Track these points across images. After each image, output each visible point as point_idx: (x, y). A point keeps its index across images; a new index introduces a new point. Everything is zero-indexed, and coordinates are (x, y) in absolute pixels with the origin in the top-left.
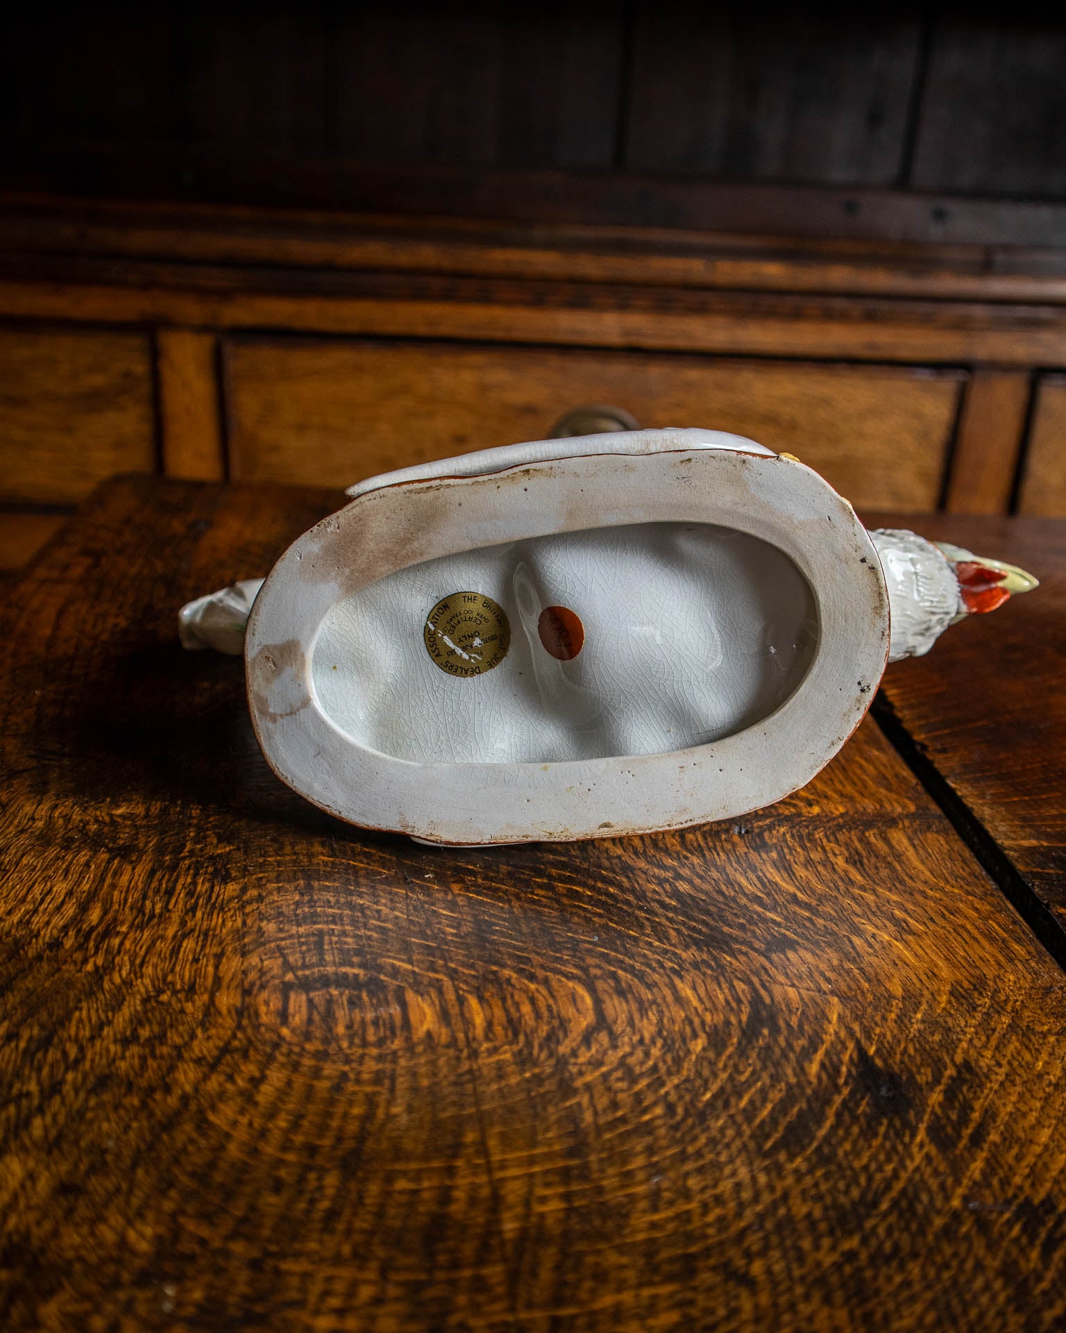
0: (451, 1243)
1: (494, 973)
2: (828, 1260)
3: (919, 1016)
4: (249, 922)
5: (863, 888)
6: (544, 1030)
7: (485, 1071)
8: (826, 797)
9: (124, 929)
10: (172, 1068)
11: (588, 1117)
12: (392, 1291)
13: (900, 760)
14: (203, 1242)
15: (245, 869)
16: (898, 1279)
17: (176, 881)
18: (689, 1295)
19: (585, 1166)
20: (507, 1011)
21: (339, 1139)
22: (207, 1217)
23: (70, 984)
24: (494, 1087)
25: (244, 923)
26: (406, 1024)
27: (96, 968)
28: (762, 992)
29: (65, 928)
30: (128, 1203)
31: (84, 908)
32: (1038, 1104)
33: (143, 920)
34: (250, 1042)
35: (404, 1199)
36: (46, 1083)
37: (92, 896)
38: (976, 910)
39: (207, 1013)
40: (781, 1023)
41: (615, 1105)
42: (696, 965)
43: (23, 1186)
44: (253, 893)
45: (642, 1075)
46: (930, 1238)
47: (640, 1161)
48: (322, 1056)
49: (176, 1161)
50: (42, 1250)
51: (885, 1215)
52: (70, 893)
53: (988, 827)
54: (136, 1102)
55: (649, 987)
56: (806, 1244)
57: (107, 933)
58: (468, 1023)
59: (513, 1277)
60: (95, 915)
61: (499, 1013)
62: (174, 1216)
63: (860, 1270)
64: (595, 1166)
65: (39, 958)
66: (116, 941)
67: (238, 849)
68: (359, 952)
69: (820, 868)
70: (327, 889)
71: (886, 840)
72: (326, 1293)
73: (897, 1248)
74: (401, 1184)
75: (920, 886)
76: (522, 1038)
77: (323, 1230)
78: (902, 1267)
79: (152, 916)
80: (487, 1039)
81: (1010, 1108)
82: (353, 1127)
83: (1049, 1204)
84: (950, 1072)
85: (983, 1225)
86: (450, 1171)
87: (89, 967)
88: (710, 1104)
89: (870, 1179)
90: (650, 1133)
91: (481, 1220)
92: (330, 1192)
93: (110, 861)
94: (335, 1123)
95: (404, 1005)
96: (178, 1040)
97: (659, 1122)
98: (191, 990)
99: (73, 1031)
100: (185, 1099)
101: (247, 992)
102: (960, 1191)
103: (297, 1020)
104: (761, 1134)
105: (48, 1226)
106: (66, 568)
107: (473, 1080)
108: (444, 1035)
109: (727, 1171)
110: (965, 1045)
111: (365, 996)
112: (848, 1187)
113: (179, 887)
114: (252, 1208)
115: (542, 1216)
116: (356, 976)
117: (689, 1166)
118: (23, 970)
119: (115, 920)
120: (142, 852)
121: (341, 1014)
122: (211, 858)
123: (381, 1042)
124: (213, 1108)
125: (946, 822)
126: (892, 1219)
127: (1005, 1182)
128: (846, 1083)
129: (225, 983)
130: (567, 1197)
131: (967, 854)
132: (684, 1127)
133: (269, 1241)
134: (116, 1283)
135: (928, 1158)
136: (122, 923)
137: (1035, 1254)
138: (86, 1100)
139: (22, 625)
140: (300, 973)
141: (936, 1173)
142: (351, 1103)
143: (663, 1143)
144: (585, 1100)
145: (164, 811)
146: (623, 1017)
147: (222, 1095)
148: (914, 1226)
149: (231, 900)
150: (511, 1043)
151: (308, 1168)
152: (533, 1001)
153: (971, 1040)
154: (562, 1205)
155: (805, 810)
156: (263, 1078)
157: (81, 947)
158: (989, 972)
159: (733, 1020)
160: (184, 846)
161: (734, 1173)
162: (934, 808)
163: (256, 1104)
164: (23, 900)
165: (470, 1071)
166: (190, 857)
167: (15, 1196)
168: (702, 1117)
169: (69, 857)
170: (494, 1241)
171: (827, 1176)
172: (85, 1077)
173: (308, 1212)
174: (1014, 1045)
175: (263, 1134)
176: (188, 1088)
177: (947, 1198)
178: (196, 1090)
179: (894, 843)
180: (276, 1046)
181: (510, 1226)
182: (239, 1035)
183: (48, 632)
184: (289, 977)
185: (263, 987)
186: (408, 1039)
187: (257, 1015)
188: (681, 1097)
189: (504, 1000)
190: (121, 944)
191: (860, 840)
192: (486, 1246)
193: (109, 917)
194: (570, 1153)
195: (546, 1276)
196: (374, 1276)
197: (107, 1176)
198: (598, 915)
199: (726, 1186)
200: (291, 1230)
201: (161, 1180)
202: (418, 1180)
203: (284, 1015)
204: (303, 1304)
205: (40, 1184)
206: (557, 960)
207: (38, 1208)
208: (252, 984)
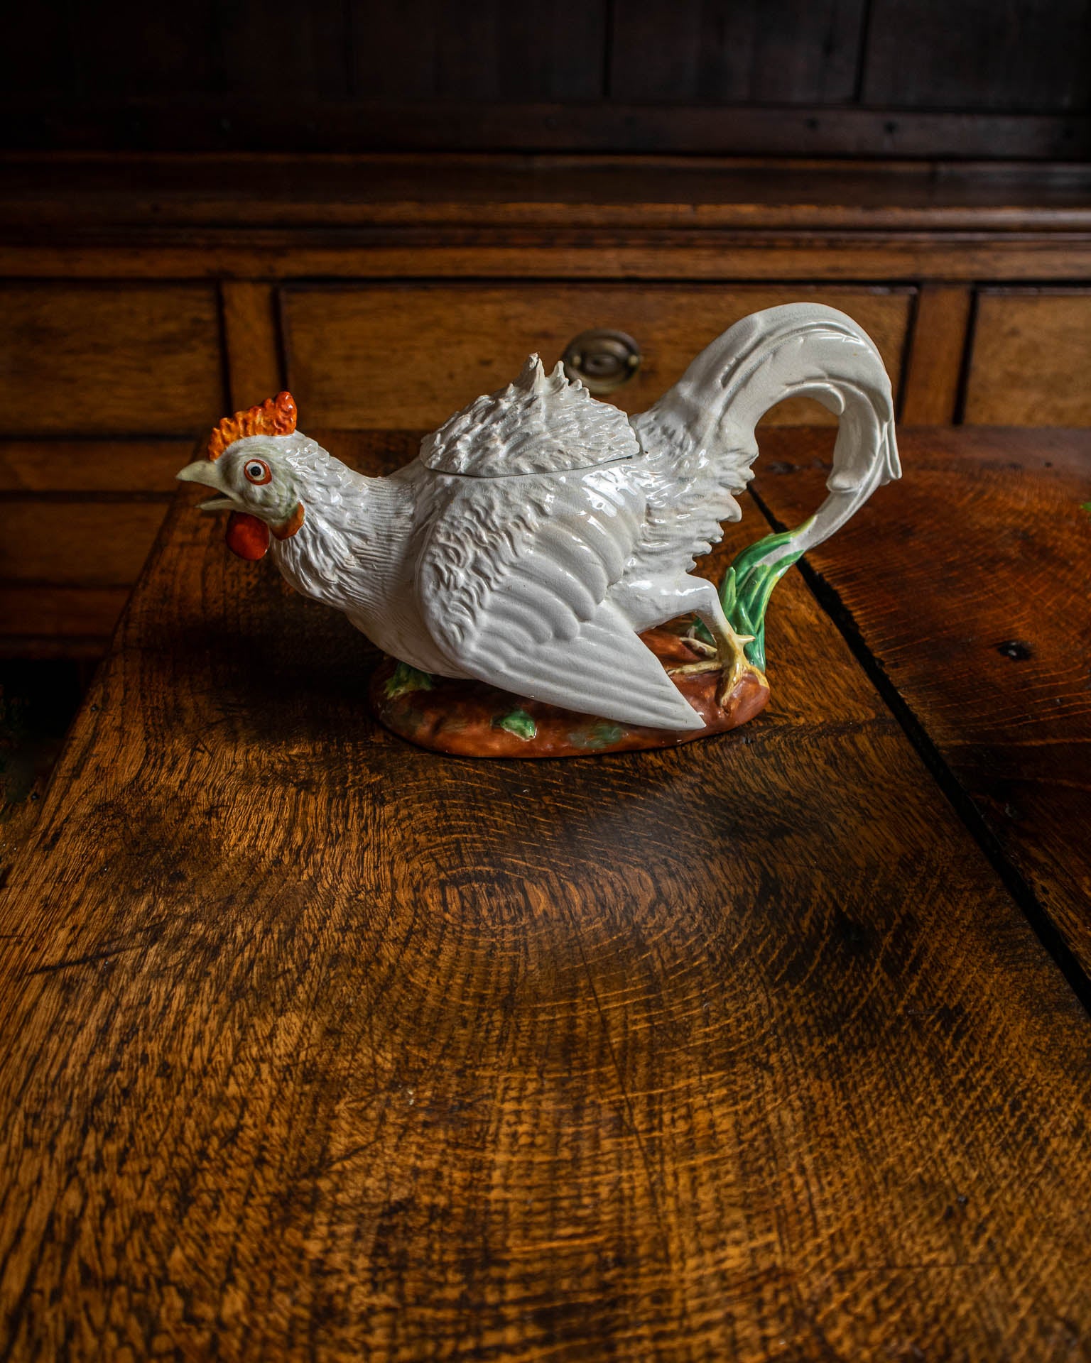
0: (580, 1053)
1: (583, 865)
2: (818, 1052)
3: (877, 881)
4: (407, 835)
5: (837, 784)
6: (621, 907)
7: (586, 936)
8: (809, 709)
9: (321, 846)
10: (378, 947)
11: (658, 965)
12: (547, 1085)
13: (863, 673)
14: (424, 1061)
15: (394, 794)
16: (862, 1061)
17: (348, 806)
18: (733, 1077)
19: (660, 998)
20: (595, 893)
21: (498, 989)
22: (422, 1045)
23: (295, 890)
24: (594, 947)
25: (403, 837)
26: (528, 906)
27: (310, 878)
28: (769, 869)
29: (281, 848)
30: (371, 1038)
31: (289, 832)
32: (956, 941)
33: (334, 838)
34: (427, 926)
35: (546, 1026)
36: (299, 962)
37: (293, 821)
38: (918, 797)
39: (392, 906)
40: (783, 891)
41: (674, 956)
43: (303, 1032)
44: (404, 812)
45: (691, 934)
46: (883, 1034)
47: (694, 994)
48: (476, 932)
49: (396, 1010)
50: (327, 1072)
51: (854, 1021)
52: (277, 821)
53: (927, 730)
54: (360, 972)
55: (690, 869)
56: (804, 1042)
57: (310, 852)
58: (570, 903)
59: (621, 1072)
60: (298, 837)
61: (590, 894)
62: (402, 1045)
63: (838, 1056)
64: (665, 998)
65: (269, 872)
66: (318, 856)
67: (386, 778)
68: (487, 854)
69: (807, 770)
70: (455, 806)
71: (854, 744)
72: (506, 1089)
73: (861, 1041)
74: (542, 1017)
75: (878, 779)
76: (608, 911)
77: (498, 1050)
78: (865, 1054)
79: (338, 836)
80: (584, 913)
81: (937, 945)
82: (505, 981)
83: (959, 1009)
84: (898, 921)
85: (916, 1025)
86: (573, 1007)
87: (305, 877)
88: (738, 952)
89: (844, 997)
90: (700, 974)
91: (597, 1037)
92: (498, 1024)
93: (298, 793)
94: (493, 979)
95: (524, 892)
96: (378, 927)
97: (704, 966)
98: (378, 889)
99: (306, 924)
100: (390, 966)
101: (416, 890)
102: (903, 1003)
103: (454, 907)
104: (772, 971)
105: (325, 1056)
106: (196, 530)
107: (579, 944)
108: (555, 912)
109: (752, 996)
110: (907, 901)
111: (497, 887)
112: (830, 1003)
113: (351, 811)
114: (451, 1038)
115: (635, 1032)
116: (488, 872)
117: (726, 995)
118: (261, 883)
119: (313, 840)
120: (319, 785)
121: (483, 901)
122: (368, 786)
123: (513, 920)
124: (411, 973)
125: (898, 726)
126: (859, 1023)
127: (932, 995)
128: (828, 933)
129: (400, 883)
131: (912, 752)
132: (722, 969)
133: (466, 1058)
134: (376, 1090)
135: (882, 982)
136: (319, 842)
137: (948, 1042)
138: (328, 972)
139: (178, 590)
140: (449, 873)
141: (887, 992)
142: (501, 964)
143: (709, 980)
144: (655, 953)
145: (326, 749)
146: (674, 892)
147: (415, 964)
148: (872, 1028)
149: (390, 819)
150: (600, 916)
151: (482, 1010)
152: (612, 884)
153: (912, 898)
154: (647, 1025)
155: (794, 721)
156: (440, 951)
157: (296, 862)
158: (925, 846)
159: (750, 890)
160: (346, 777)
161: (756, 999)
162: (889, 713)
163: (439, 969)
164: (246, 829)
165: (576, 937)
166: (353, 786)
167: (301, 1039)
168: (733, 961)
169: (269, 793)
170: (607, 1051)
171: (815, 998)
172: (323, 957)
173: (486, 1038)
174: (942, 898)
175: (448, 989)
176: (392, 961)
177: (894, 1008)
178: (398, 961)
179: (859, 745)
180: (444, 927)
181: (615, 1041)
182: (418, 921)
183: (198, 594)
184: (443, 876)
185: (426, 885)
186: (531, 917)
187: (427, 906)
188: (718, 948)
189: (592, 884)
190: (322, 858)
191: (835, 745)
192: (602, 1053)
193: (309, 837)
194: (649, 990)
195: (641, 1070)
196: (535, 1076)
197: (354, 1022)
198: (651, 816)
199: (751, 1007)
200: (478, 1050)
201: (389, 1023)
202: (553, 1014)
203: (444, 904)
204: (494, 1096)
205: (314, 1030)
206: (625, 852)
207: (316, 1045)
208: (419, 883)
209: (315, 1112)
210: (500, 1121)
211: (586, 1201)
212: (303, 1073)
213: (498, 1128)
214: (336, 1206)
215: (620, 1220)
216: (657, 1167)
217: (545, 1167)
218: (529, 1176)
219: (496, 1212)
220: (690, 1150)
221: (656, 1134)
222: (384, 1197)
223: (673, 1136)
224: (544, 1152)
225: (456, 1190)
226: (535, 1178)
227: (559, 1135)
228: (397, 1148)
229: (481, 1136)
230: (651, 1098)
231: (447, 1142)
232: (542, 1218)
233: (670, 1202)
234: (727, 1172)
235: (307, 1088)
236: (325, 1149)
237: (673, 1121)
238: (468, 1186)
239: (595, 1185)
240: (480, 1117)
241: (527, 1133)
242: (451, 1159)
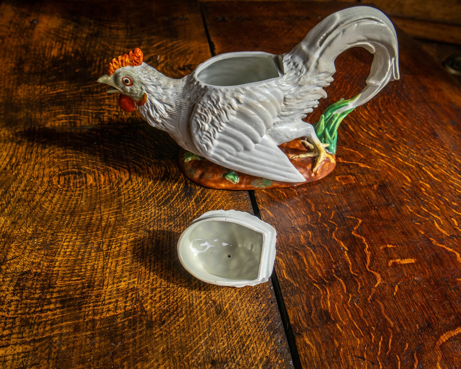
0: (91, 228)
1: (108, 168)
2: (166, 227)
4: (51, 159)
6: (117, 181)
7: (102, 192)
9: (21, 163)
10: (34, 196)
11: (123, 200)
14: (42, 231)
15: (50, 145)
17: (33, 150)
18: (137, 234)
19: (121, 211)
20: (109, 177)
21: (70, 209)
22: (42, 226)
23: (10, 178)
24: (104, 195)
25: (50, 160)
26: (86, 182)
27: (15, 174)
28: (168, 169)
29: (7, 165)
30: (26, 224)
31: (11, 159)
33: (26, 161)
34: (51, 189)
35: (83, 220)
36: (7, 201)
37: (13, 155)
39: (41, 183)
40: (170, 177)
41: (129, 198)
42: (154, 163)
43: (4, 223)
44: (52, 151)
45: (136, 190)
47: (132, 209)
48: (67, 191)
49: (36, 215)
50: (10, 235)
51: (180, 217)
52: (7, 155)
54: (27, 204)
55: (142, 169)
56: (162, 224)
57: (17, 165)
58: (100, 181)
59: (103, 233)
60: (14, 160)
61: (107, 178)
62: (36, 226)
64: (123, 211)
67: (48, 139)
68: (76, 165)
70: (70, 149)
72: (66, 239)
73: (180, 223)
74: (82, 217)
76: (111, 184)
77: (66, 227)
78: (180, 227)
79: (28, 160)
80: (104, 184)
81: (214, 194)
82: (73, 206)
86: (93, 214)
87: (14, 174)
88: (150, 196)
89: (179, 210)
90: (136, 203)
91: (98, 223)
92: (68, 219)
94: (69, 205)
95: (86, 177)
96: (35, 190)
97: (138, 201)
98: (38, 177)
99: (11, 189)
100: (37, 202)
101: (50, 177)
102: (197, 212)
103: (62, 183)
104: (159, 202)
105: (10, 230)
107: (100, 194)
108: (94, 184)
109: (150, 210)
111: (77, 176)
112: (174, 212)
113: (34, 151)
114: (52, 224)
115: (110, 221)
116: (76, 171)
117: (142, 210)
120: (24, 142)
121: (72, 181)
122: (41, 142)
123: (80, 187)
124: (43, 204)
128: (180, 190)
129: (45, 175)
130: (116, 217)
132: (143, 202)
133: (55, 230)
134: (25, 240)
135: (193, 205)
136: (20, 162)
138: (16, 204)
140: (63, 171)
141: (193, 208)
142: (73, 201)
143: (138, 205)
144: (123, 197)
145: (29, 129)
146: (135, 177)
147: (45, 201)
148: (185, 219)
149: (46, 153)
150: (109, 185)
152: (115, 175)
154: (115, 219)
156: (54, 197)
157: (11, 169)
159: (160, 177)
160: (34, 139)
163: (53, 202)
165: (99, 192)
166: (36, 142)
167: (3, 225)
168: (147, 199)
169: (6, 145)
170: (100, 227)
171: (170, 210)
172: (15, 199)
173: (63, 224)
175: (54, 209)
176: (38, 200)
177: (194, 213)
178: (40, 200)
180: (57, 189)
181: (103, 224)
182: (49, 187)
184: (60, 172)
185: (54, 175)
186: (86, 186)
187: (53, 182)
188: (144, 195)
189: (109, 175)
190: (21, 167)
192: (98, 228)
193: (17, 160)
194: (118, 209)
195: (109, 233)
196: (76, 235)
197: (22, 219)
198: (134, 151)
199: (149, 213)
200: (59, 227)
201: (33, 219)
202: (86, 216)
203: (59, 182)
204: (62, 241)
205: (8, 222)
206: (123, 164)
207: (8, 227)
208: (52, 175)
209: (4, 246)
210: (62, 248)
211: (83, 270)
212: (3, 236)
213: (61, 250)
214: (6, 273)
215: (92, 275)
216: (107, 261)
217: (73, 261)
218: (67, 263)
219: (55, 274)
220: (118, 255)
221: (109, 251)
222: (22, 270)
223: (114, 251)
224: (73, 257)
225: (44, 268)
226: (69, 264)
227: (79, 252)
228: (28, 256)
229: (55, 253)
230: (110, 241)
231: (44, 254)
232: (69, 275)
233: (108, 270)
234: (128, 262)
235: (3, 239)
236: (6, 257)
237: (115, 247)
238: (48, 267)
239: (87, 266)
240: (56, 247)
241: (69, 251)
242: (44, 259)
